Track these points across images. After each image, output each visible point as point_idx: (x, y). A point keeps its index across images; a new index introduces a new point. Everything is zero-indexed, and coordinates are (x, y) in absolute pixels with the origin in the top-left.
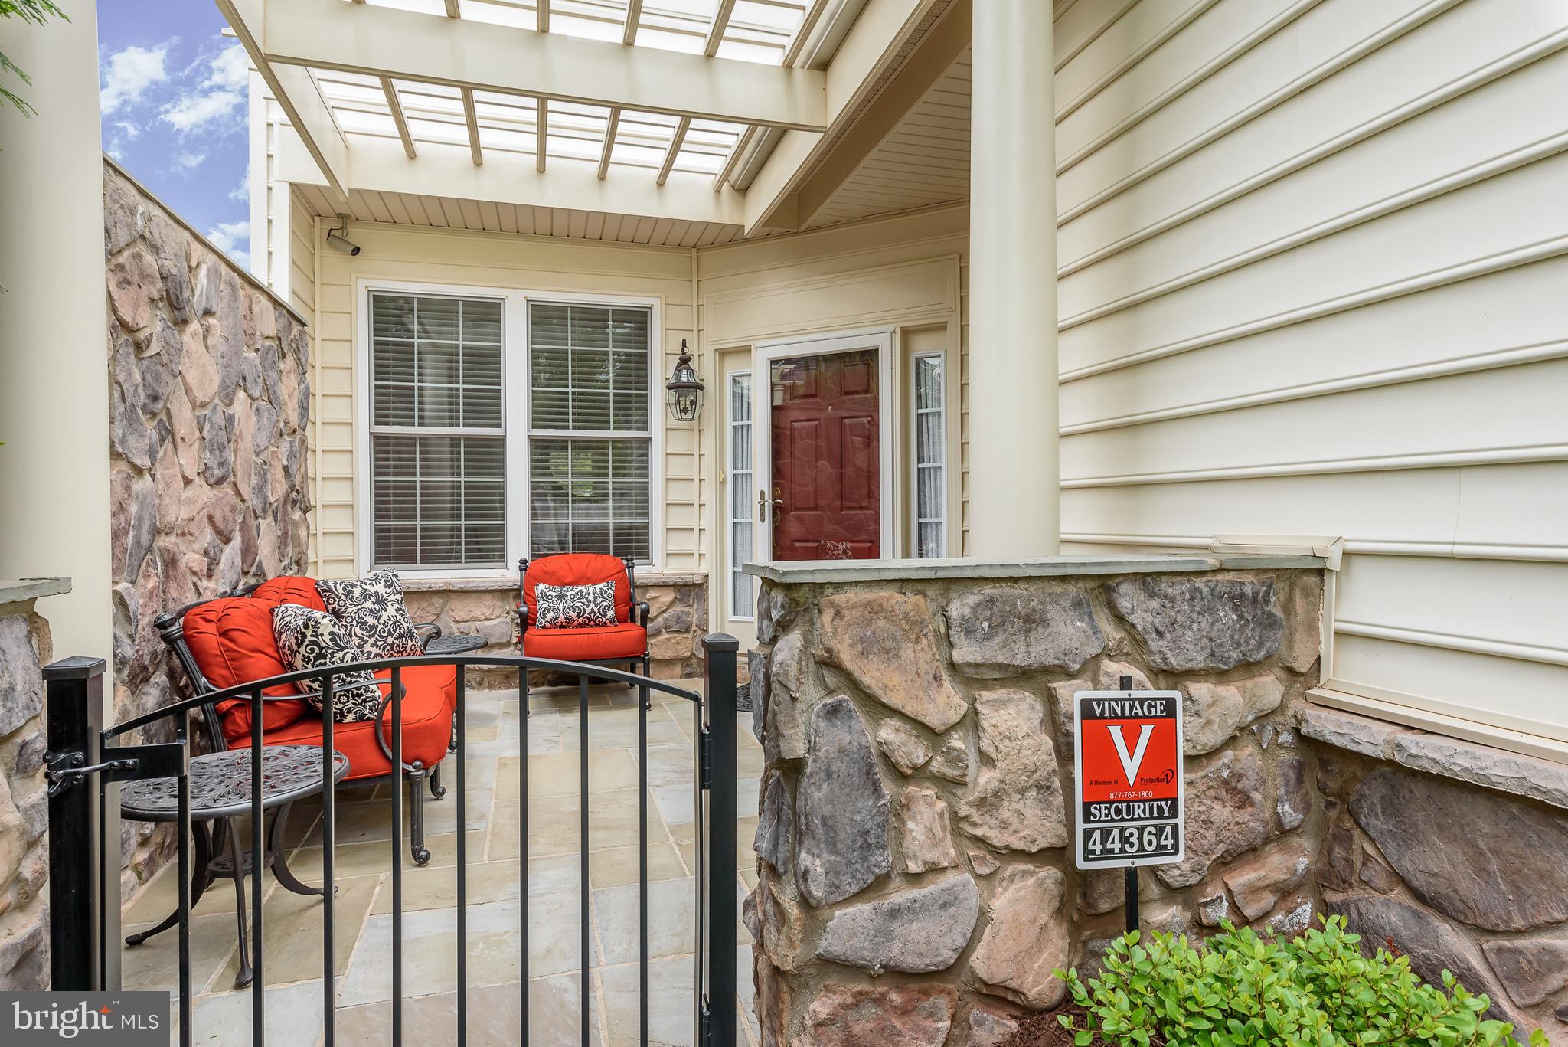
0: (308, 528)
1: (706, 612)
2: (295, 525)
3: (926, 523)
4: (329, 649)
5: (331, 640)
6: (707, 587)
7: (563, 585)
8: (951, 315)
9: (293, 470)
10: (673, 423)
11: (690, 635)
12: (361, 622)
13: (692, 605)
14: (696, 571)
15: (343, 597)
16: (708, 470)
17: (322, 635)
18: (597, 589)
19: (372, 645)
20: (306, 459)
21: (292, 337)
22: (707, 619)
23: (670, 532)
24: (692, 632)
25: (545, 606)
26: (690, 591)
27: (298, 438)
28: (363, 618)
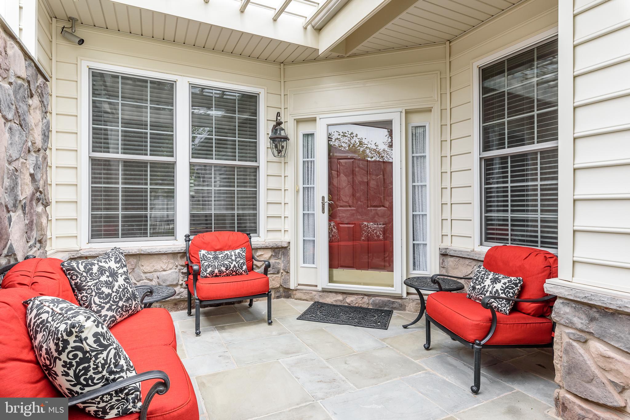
0: (48, 217)
1: (289, 262)
2: (39, 215)
3: (416, 215)
4: (93, 351)
5: (95, 342)
6: (289, 249)
7: (216, 250)
8: (435, 104)
9: (38, 176)
10: (271, 158)
11: (279, 275)
12: (99, 293)
13: (280, 259)
14: (283, 239)
15: (85, 274)
16: (290, 184)
17: (86, 338)
18: (237, 253)
19: (108, 310)
20: (47, 171)
21: (38, 84)
22: (289, 266)
23: (269, 218)
24: (280, 273)
25: (206, 264)
26: (280, 251)
27: (41, 155)
28: (100, 289)
